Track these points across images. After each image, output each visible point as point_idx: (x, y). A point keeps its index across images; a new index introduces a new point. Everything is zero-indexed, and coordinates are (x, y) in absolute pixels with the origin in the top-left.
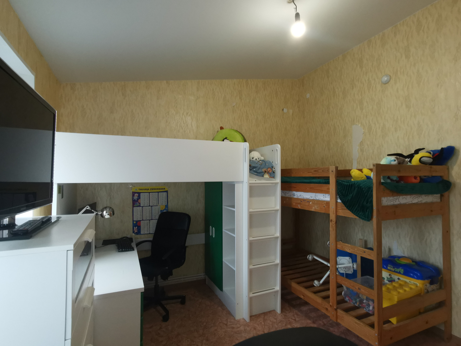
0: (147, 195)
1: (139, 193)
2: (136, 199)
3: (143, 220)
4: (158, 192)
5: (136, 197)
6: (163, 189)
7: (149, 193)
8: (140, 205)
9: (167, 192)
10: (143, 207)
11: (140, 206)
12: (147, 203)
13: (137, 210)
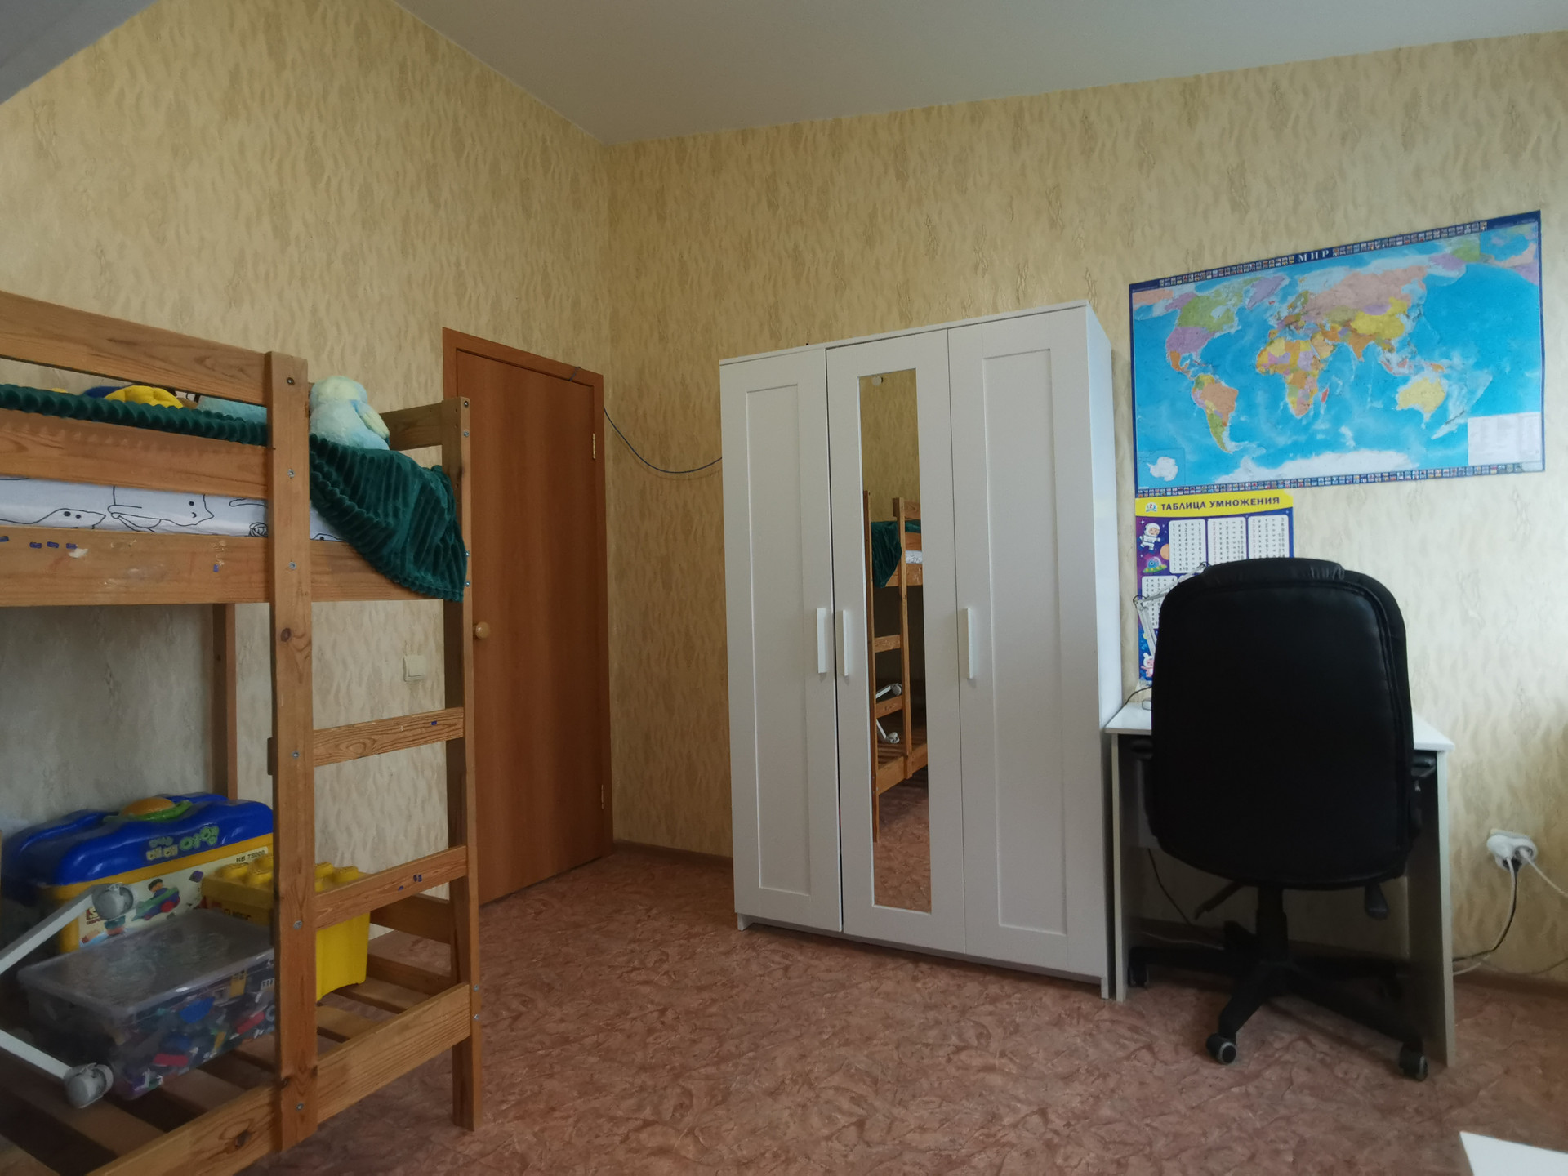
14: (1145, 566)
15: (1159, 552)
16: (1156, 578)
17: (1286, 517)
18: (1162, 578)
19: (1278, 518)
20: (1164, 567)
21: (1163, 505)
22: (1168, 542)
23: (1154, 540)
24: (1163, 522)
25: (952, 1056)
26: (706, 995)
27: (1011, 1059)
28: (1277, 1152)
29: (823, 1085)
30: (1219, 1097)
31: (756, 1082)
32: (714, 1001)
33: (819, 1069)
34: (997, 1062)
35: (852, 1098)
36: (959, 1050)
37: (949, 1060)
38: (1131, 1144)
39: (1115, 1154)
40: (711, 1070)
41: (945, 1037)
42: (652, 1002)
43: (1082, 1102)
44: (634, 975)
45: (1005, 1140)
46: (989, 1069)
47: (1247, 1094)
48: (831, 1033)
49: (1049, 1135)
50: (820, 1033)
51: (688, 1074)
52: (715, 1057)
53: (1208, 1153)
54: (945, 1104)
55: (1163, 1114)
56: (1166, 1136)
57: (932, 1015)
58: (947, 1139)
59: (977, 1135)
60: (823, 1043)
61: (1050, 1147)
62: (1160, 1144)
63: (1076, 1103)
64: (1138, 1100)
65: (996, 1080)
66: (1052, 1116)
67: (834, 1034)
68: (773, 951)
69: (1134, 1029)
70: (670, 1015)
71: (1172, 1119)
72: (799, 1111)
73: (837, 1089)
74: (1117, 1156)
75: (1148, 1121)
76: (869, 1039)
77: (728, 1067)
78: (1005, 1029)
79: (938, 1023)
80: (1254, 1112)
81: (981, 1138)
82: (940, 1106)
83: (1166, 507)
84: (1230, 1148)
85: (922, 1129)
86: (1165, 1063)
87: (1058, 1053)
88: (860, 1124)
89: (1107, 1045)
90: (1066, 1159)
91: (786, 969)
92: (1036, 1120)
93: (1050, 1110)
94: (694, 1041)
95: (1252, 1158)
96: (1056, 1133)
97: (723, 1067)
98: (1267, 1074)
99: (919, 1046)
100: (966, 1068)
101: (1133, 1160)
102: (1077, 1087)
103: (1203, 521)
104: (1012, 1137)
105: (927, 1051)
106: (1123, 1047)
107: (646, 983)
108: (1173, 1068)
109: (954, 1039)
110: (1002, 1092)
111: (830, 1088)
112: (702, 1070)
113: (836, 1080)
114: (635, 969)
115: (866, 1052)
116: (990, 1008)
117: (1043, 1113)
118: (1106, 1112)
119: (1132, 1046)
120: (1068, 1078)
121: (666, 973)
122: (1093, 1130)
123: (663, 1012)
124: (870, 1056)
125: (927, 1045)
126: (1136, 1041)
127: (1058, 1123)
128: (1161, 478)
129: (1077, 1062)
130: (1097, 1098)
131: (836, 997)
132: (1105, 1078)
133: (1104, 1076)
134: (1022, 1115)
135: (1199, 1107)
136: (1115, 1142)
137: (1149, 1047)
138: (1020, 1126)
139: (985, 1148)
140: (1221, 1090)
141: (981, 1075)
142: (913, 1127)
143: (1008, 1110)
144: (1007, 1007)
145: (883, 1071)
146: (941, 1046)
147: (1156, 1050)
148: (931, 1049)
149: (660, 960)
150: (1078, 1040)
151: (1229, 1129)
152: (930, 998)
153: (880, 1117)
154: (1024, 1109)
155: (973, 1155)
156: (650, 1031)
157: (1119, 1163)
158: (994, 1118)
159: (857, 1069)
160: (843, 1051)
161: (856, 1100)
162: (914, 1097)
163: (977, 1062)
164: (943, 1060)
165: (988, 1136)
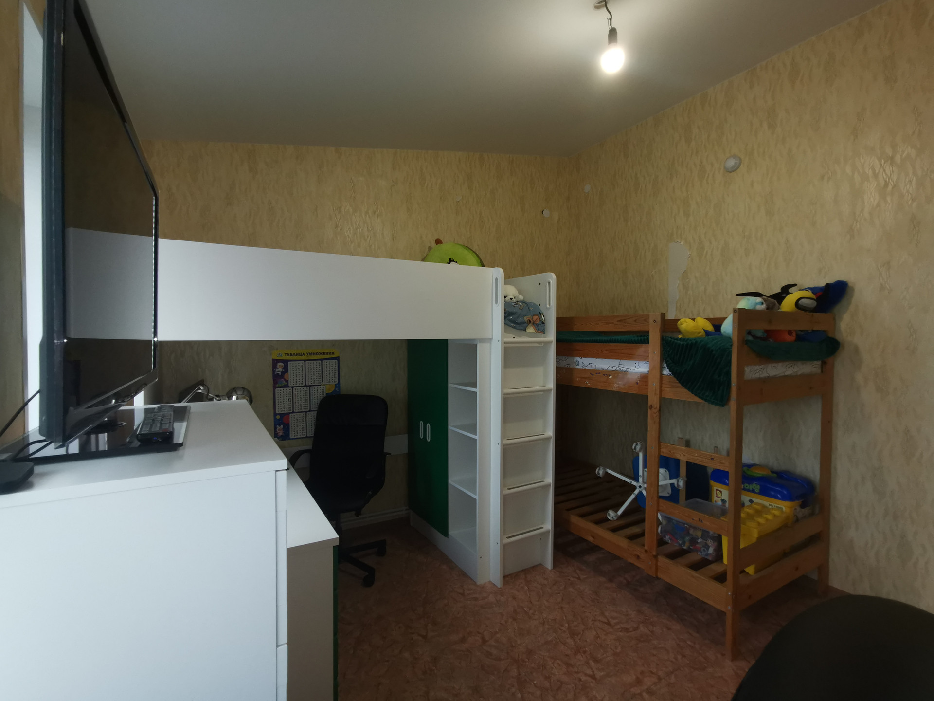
0: (300, 364)
1: (286, 362)
2: (280, 373)
3: (293, 412)
4: (322, 360)
5: (279, 370)
6: (330, 353)
7: (305, 361)
8: (288, 384)
9: (337, 358)
10: (293, 387)
11: (287, 386)
12: (301, 380)
13: (283, 394)
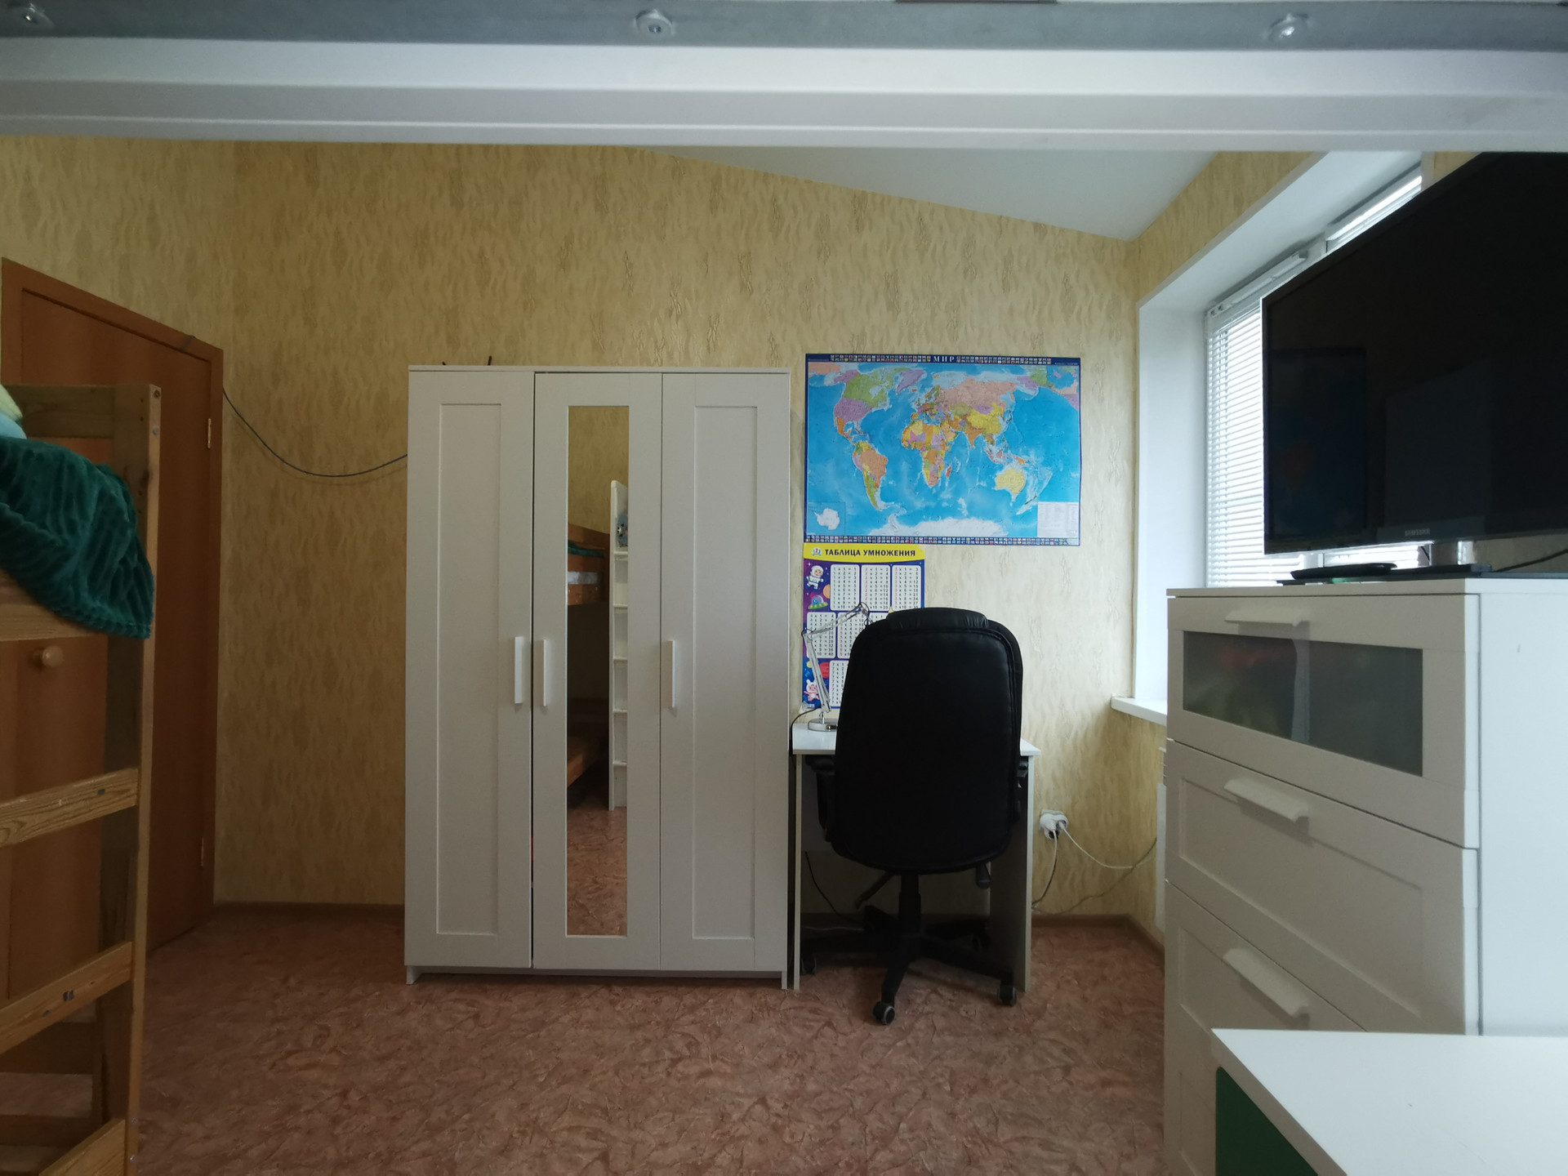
14: (810, 603)
15: (822, 591)
16: (818, 614)
17: (919, 567)
18: (824, 614)
19: (914, 567)
20: (826, 604)
21: (827, 551)
22: (829, 583)
23: (818, 580)
24: (826, 565)
25: (669, 1070)
26: (392, 1064)
27: (722, 1060)
28: (939, 1085)
29: (554, 1129)
30: (890, 1053)
31: (481, 1145)
32: (403, 1069)
33: (544, 1115)
34: (711, 1066)
35: (588, 1133)
36: (674, 1062)
37: (669, 1074)
38: (838, 1109)
39: (827, 1122)
40: (425, 1145)
41: (658, 1053)
42: (326, 1087)
43: (791, 1084)
44: (291, 1061)
45: (738, 1134)
46: (706, 1074)
47: (908, 1045)
48: (545, 1075)
49: (773, 1119)
50: (536, 1076)
51: (399, 1157)
52: (424, 1130)
53: (894, 1100)
54: (677, 1116)
55: (854, 1077)
56: (861, 1094)
57: (639, 1035)
58: (689, 1148)
59: (713, 1137)
60: (541, 1086)
61: (776, 1129)
62: (859, 1103)
63: (787, 1086)
64: (833, 1070)
65: (714, 1082)
66: (770, 1102)
67: (549, 1075)
68: (455, 1001)
69: (814, 1011)
70: (354, 1097)
71: (862, 1079)
72: (538, 1161)
73: (570, 1129)
74: (830, 1123)
75: (845, 1086)
76: (586, 1071)
77: (445, 1137)
78: (709, 1033)
79: (647, 1041)
80: (916, 1057)
81: (718, 1138)
82: (673, 1120)
83: (829, 552)
84: (907, 1092)
85: (664, 1145)
86: (845, 1034)
87: (760, 1046)
88: (604, 1157)
89: (797, 1030)
90: (792, 1137)
91: (476, 1017)
92: (759, 1108)
93: (768, 1098)
94: (394, 1119)
95: (924, 1094)
96: (778, 1115)
97: (438, 1139)
98: (917, 1025)
99: (637, 1067)
100: (687, 1077)
101: (842, 1121)
102: (784, 1072)
103: (857, 567)
104: (743, 1129)
105: (645, 1071)
106: (809, 1028)
107: (309, 1067)
108: (852, 1037)
109: (668, 1054)
110: (724, 1092)
111: (562, 1130)
112: (414, 1148)
113: (567, 1120)
114: (289, 1054)
115: (587, 1086)
116: (690, 1017)
117: (763, 1101)
118: (812, 1087)
119: (817, 1026)
120: (774, 1066)
121: (334, 1050)
122: (806, 1105)
123: (344, 1095)
124: (592, 1088)
125: (644, 1065)
126: (818, 1021)
127: (777, 1107)
128: (826, 527)
129: (778, 1050)
130: (802, 1077)
131: (539, 1036)
132: (802, 1059)
133: (802, 1057)
134: (746, 1108)
135: (879, 1065)
136: (825, 1111)
137: (829, 1024)
138: (747, 1118)
139: (724, 1146)
140: (889, 1047)
141: (701, 1081)
142: (654, 1146)
143: (733, 1107)
144: (704, 1013)
145: (610, 1101)
146: (657, 1062)
147: (835, 1024)
148: (649, 1068)
149: (320, 1036)
150: (773, 1030)
151: (903, 1076)
152: (633, 1018)
153: (621, 1145)
154: (747, 1102)
155: (715, 1155)
156: (335, 1121)
157: (832, 1127)
158: (723, 1117)
159: (584, 1104)
160: (564, 1089)
161: (594, 1134)
162: (647, 1117)
163: (694, 1070)
164: (664, 1076)
165: (723, 1134)
